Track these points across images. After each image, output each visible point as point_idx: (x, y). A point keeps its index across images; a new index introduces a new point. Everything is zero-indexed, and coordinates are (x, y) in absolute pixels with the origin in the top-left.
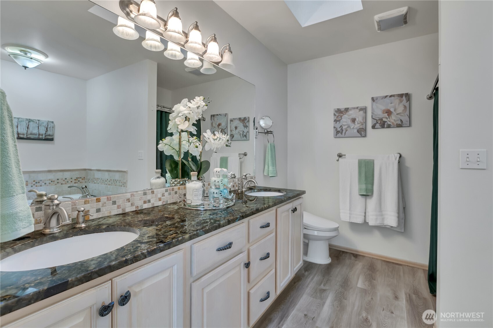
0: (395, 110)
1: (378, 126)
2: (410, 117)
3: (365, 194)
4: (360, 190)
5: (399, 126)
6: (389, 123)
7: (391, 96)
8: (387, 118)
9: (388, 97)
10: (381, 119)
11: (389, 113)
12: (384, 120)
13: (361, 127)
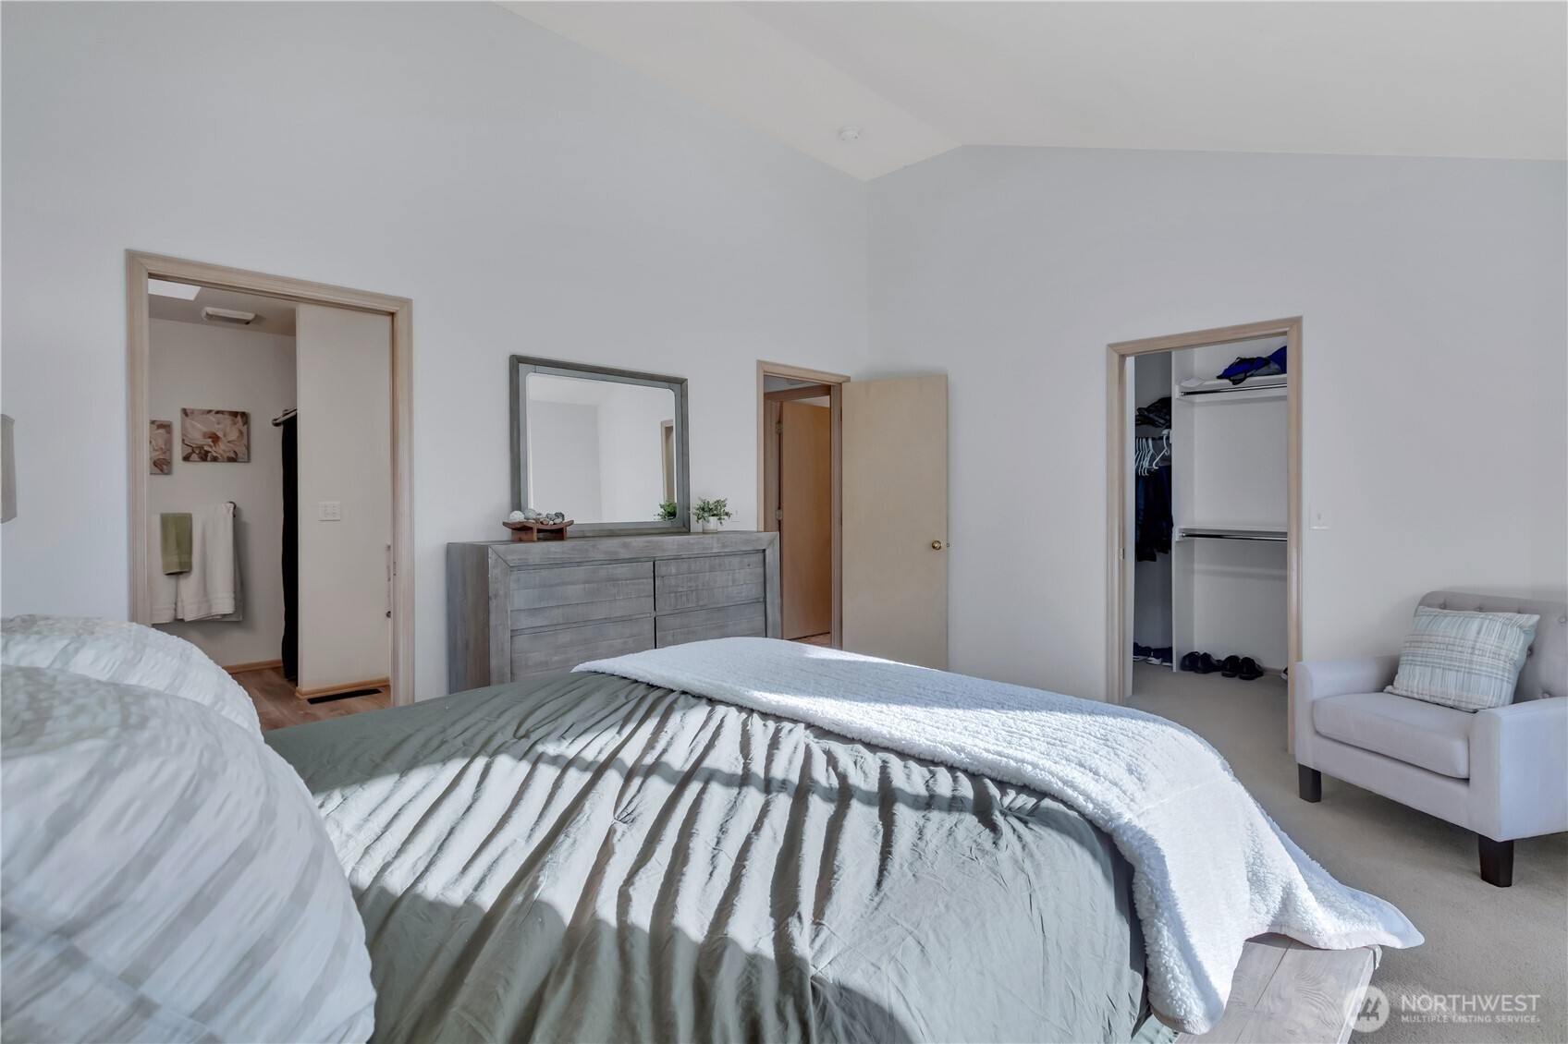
0: (225, 435)
1: (194, 457)
2: (248, 448)
3: (177, 570)
4: (165, 565)
5: (233, 460)
6: (215, 454)
7: (217, 412)
8: (210, 446)
9: (213, 413)
10: (201, 447)
11: (215, 438)
12: (206, 448)
13: (161, 457)
